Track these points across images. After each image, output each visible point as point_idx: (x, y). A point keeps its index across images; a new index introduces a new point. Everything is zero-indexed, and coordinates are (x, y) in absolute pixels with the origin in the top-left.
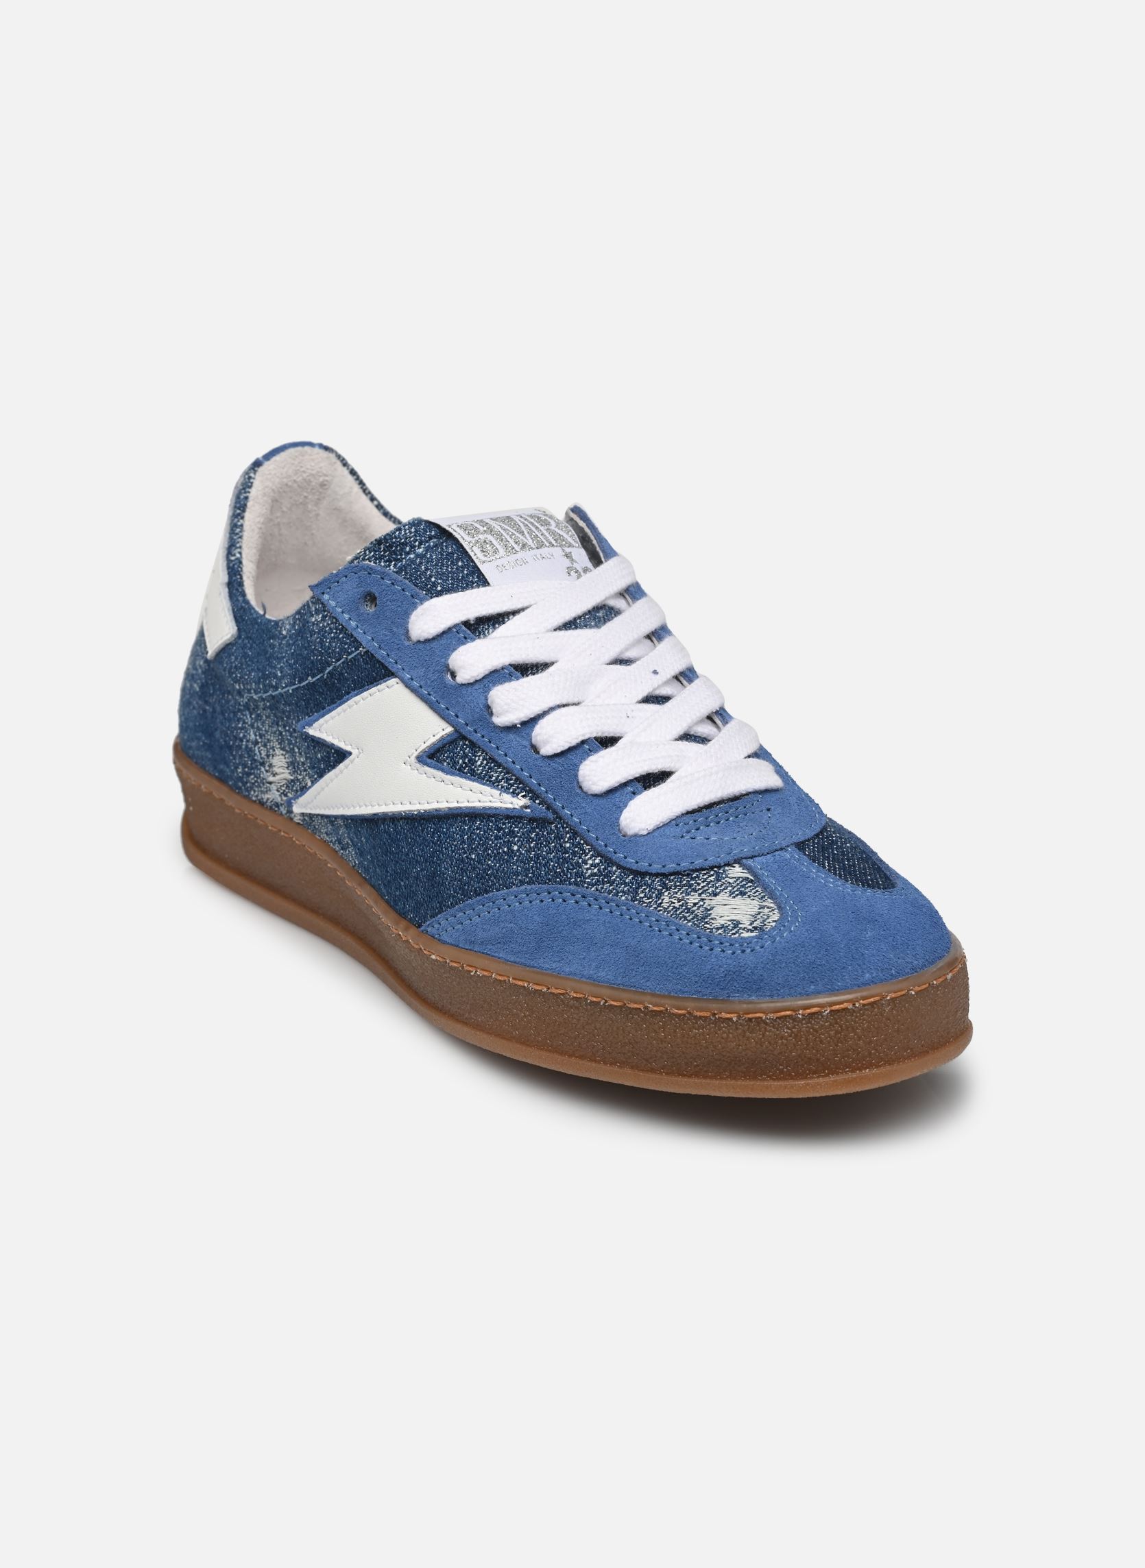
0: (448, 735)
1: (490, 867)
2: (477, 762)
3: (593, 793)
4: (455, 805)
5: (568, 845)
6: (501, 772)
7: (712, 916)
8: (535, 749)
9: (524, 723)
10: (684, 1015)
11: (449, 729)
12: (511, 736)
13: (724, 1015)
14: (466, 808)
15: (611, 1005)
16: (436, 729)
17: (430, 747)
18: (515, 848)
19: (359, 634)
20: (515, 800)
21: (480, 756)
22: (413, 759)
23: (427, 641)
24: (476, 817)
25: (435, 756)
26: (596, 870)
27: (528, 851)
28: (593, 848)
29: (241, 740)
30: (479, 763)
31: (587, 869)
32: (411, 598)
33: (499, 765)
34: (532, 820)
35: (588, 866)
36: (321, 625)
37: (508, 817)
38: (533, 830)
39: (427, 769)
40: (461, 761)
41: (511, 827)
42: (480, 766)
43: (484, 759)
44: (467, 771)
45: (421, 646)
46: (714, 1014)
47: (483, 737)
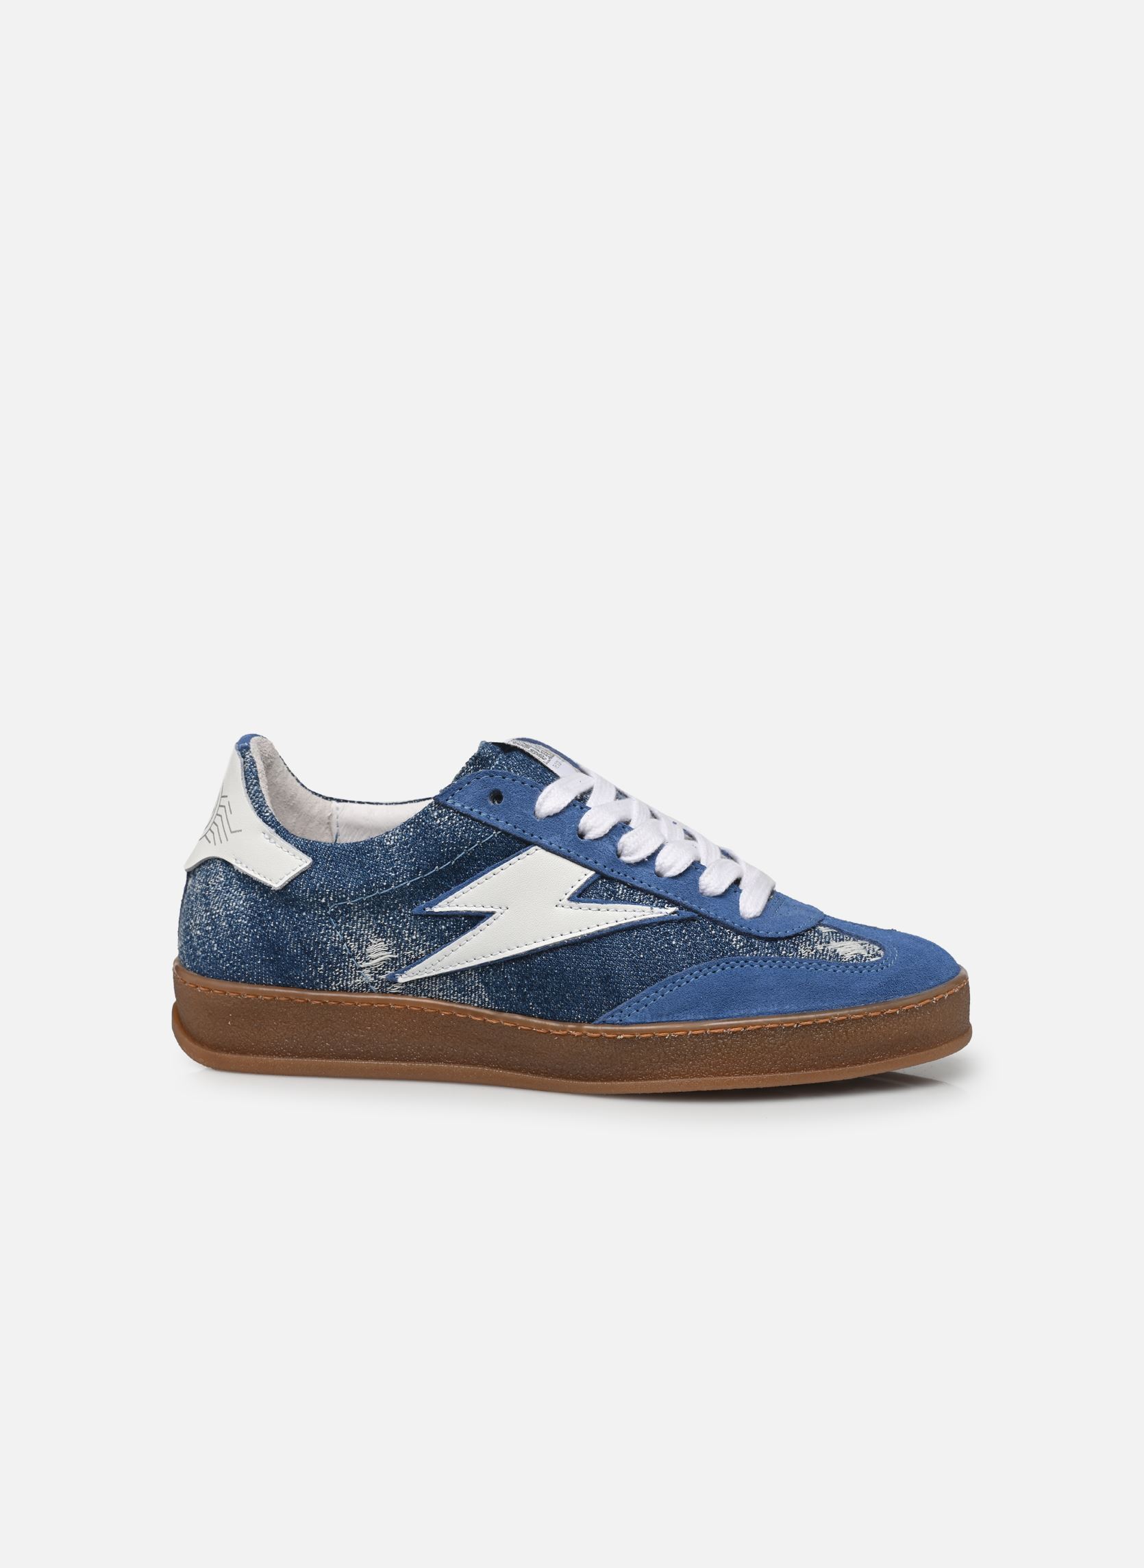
0: (591, 877)
1: (658, 960)
2: (618, 892)
3: (715, 895)
4: (614, 924)
5: (713, 932)
6: (640, 895)
7: (840, 955)
8: (659, 875)
9: (649, 857)
10: (862, 1018)
11: (591, 873)
12: (640, 869)
13: (890, 1011)
14: (626, 924)
15: (803, 1026)
16: (581, 875)
17: (579, 889)
18: (674, 943)
19: (492, 820)
20: (663, 910)
21: (619, 888)
22: (565, 901)
23: (556, 815)
24: (633, 930)
25: (582, 895)
26: (742, 944)
27: (686, 942)
28: (732, 929)
29: (326, 943)
30: (620, 892)
31: (736, 945)
32: (531, 788)
33: (638, 889)
34: (679, 922)
35: (735, 942)
36: (450, 823)
37: (663, 923)
38: (682, 928)
39: (581, 904)
40: (605, 894)
41: (664, 930)
42: (622, 894)
43: (623, 889)
44: (613, 898)
45: (551, 820)
46: (882, 1013)
47: (619, 873)
